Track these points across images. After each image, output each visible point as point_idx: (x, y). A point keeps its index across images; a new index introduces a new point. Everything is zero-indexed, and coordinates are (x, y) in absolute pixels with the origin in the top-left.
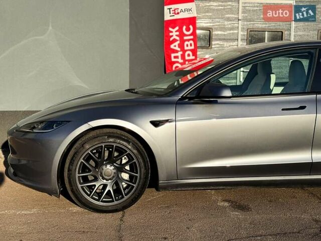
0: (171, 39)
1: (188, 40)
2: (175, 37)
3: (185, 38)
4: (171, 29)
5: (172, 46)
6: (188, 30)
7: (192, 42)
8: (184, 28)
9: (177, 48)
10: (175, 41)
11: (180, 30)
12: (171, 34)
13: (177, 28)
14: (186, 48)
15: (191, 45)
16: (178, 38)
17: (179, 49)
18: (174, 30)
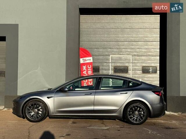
0: (83, 70)
1: (90, 70)
2: (85, 69)
3: (89, 69)
4: (83, 66)
5: (84, 72)
6: (89, 67)
7: (91, 71)
8: (88, 66)
9: (85, 73)
10: (85, 70)
11: (87, 67)
12: (83, 68)
13: (85, 66)
14: (89, 73)
15: (90, 72)
16: (86, 70)
17: (86, 74)
18: (84, 67)
